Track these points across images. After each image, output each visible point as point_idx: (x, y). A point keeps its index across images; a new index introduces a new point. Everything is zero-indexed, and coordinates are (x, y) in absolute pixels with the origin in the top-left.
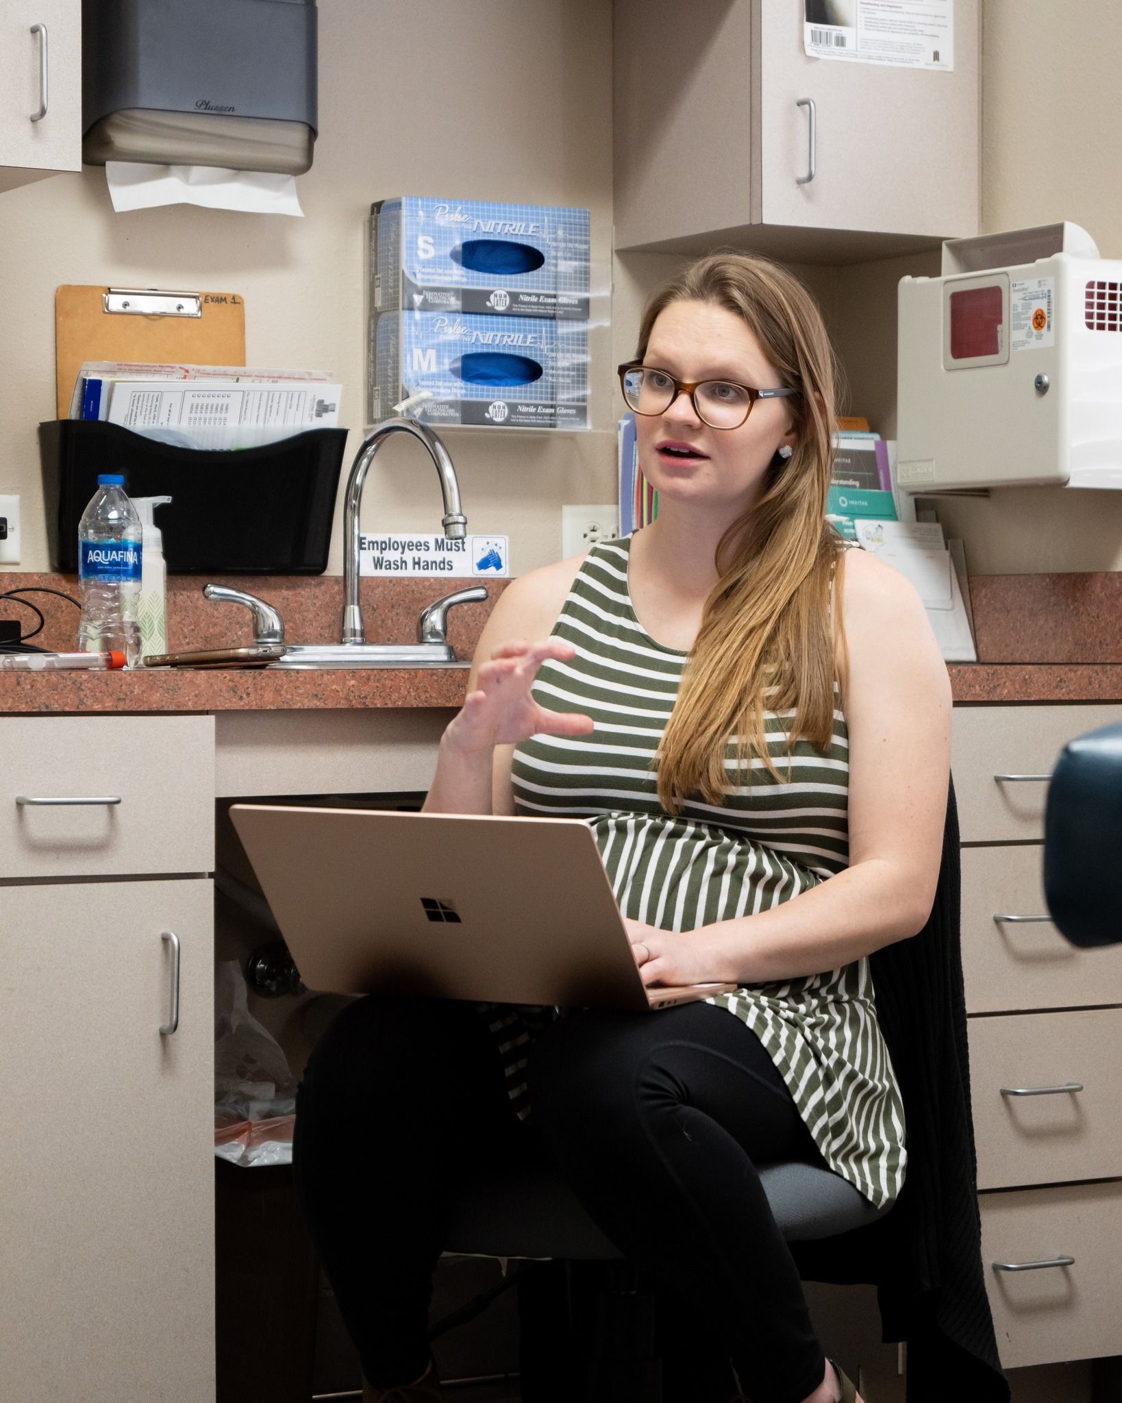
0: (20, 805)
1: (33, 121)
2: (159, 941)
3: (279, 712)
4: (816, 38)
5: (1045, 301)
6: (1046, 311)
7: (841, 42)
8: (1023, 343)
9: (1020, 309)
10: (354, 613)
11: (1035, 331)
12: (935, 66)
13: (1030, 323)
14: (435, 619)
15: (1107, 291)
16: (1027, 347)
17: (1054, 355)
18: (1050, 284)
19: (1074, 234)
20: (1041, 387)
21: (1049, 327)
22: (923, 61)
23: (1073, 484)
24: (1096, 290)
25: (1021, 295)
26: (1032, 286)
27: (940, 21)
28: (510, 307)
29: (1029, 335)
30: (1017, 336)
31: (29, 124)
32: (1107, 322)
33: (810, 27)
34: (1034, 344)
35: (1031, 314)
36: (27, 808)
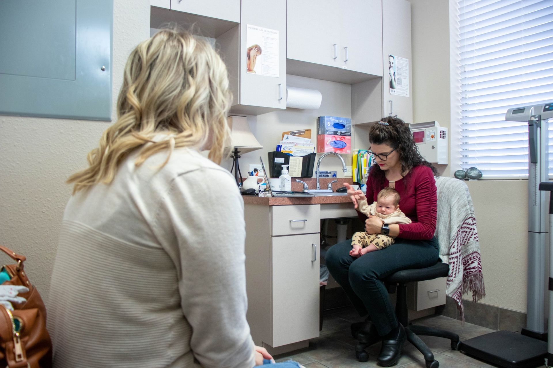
0: (290, 221)
1: (279, 100)
2: (312, 245)
3: (330, 204)
4: (392, 91)
5: (434, 133)
6: (434, 136)
7: (394, 92)
8: (429, 140)
9: (428, 135)
10: (318, 184)
11: (432, 139)
12: (407, 96)
13: (431, 137)
14: (330, 185)
15: (443, 132)
16: (430, 141)
17: (436, 142)
18: (435, 131)
19: (436, 123)
20: (433, 147)
21: (435, 138)
22: (405, 95)
23: (439, 163)
24: (441, 132)
25: (428, 133)
26: (431, 131)
27: (407, 89)
28: (340, 134)
29: (430, 139)
30: (427, 139)
31: (278, 101)
32: (443, 137)
33: (391, 89)
34: (431, 140)
35: (431, 136)
36: (291, 222)
